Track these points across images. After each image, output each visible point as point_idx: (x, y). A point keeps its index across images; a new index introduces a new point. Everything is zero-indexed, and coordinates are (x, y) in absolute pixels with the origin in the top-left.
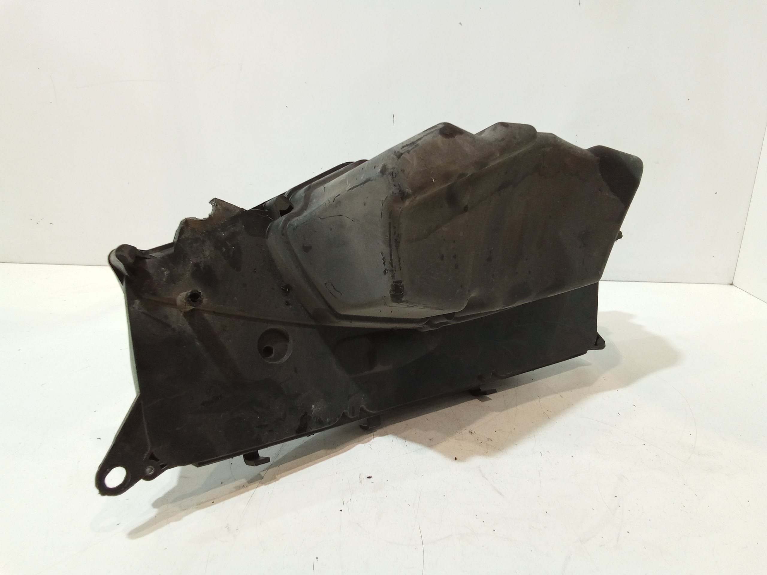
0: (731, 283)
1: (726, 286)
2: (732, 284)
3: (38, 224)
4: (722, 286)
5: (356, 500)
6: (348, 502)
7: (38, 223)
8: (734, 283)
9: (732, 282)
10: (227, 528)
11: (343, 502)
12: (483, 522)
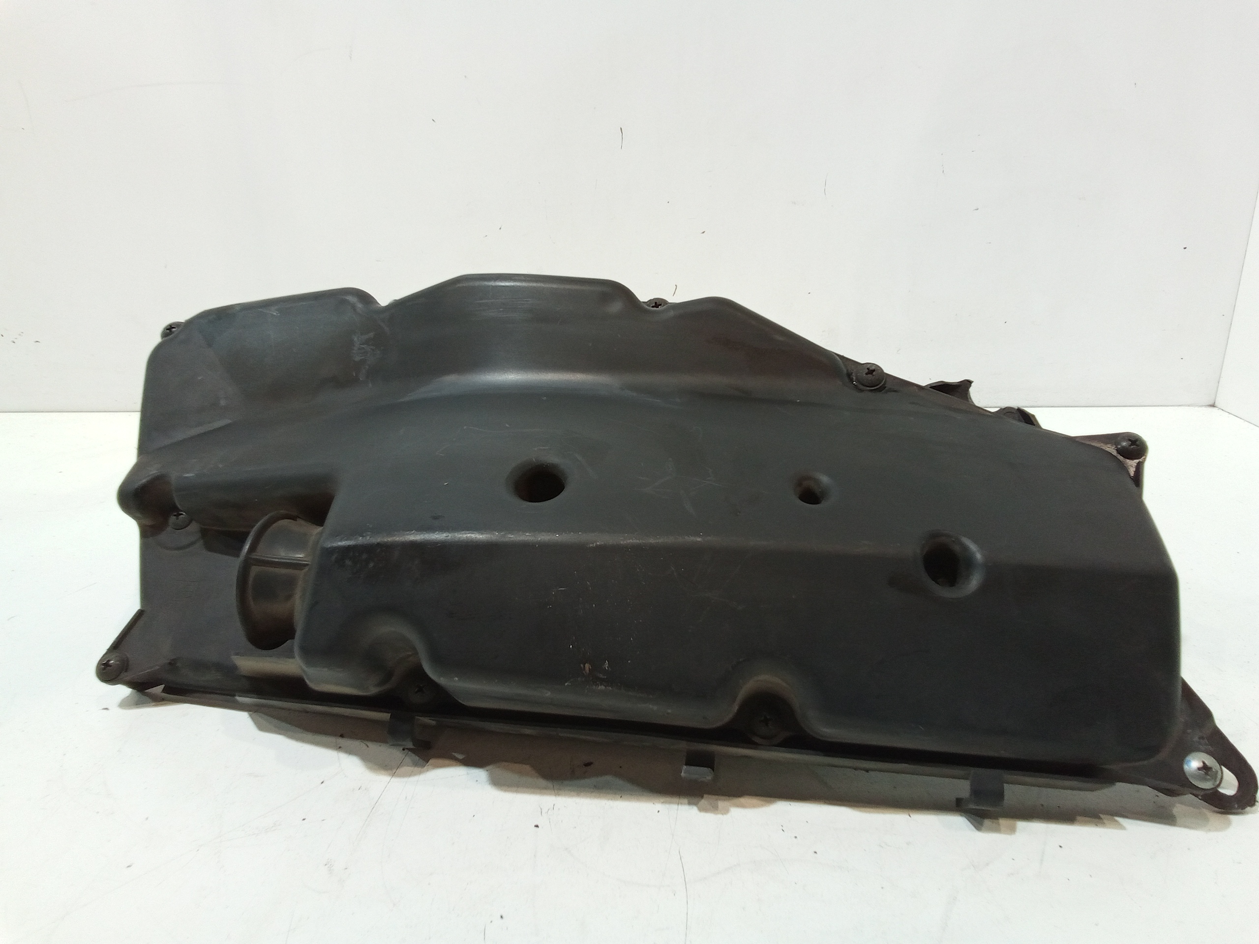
0: (1211, 403)
1: (1204, 408)
2: (1213, 406)
3: (14, 343)
4: (1196, 408)
5: (565, 806)
6: (550, 811)
7: (15, 340)
8: (1216, 404)
9: (1213, 402)
10: (327, 866)
11: (541, 809)
12: (796, 837)
